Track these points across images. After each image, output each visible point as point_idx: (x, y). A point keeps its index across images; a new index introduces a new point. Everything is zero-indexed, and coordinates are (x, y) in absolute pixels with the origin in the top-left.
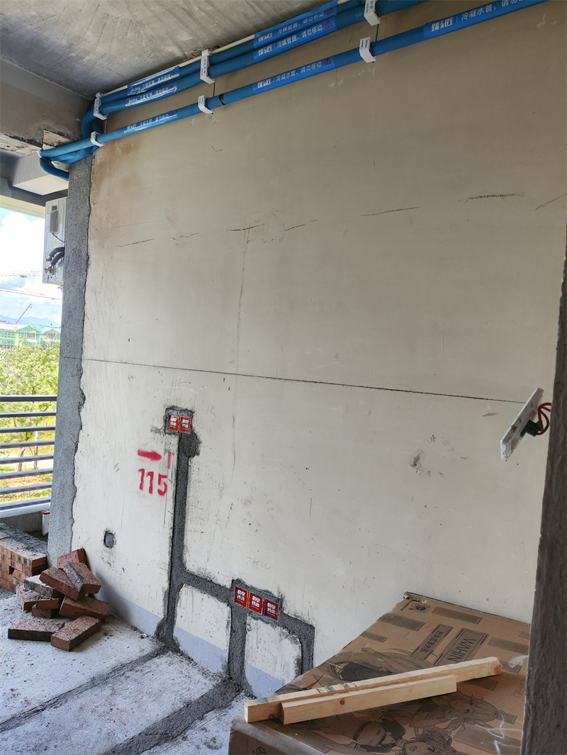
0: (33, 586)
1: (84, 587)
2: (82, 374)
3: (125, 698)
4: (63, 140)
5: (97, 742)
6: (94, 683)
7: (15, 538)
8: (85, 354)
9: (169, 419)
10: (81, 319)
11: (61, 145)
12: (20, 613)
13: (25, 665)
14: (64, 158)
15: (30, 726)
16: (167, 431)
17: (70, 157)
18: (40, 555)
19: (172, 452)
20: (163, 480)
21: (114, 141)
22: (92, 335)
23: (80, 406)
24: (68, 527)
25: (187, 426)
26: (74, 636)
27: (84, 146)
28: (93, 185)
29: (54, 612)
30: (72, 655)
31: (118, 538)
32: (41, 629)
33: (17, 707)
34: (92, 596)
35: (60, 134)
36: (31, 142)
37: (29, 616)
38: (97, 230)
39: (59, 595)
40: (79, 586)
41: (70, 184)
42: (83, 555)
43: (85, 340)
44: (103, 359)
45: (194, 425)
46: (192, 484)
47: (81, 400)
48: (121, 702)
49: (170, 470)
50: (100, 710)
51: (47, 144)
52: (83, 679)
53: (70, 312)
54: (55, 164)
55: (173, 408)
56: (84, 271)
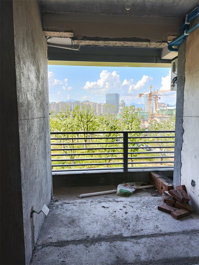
0: (166, 195)
1: (183, 198)
2: (183, 122)
3: (195, 242)
4: (174, 37)
5: (182, 253)
6: (184, 233)
7: (164, 178)
8: (184, 115)
10: (183, 102)
11: (174, 40)
12: (162, 203)
13: (162, 219)
14: (176, 44)
15: (160, 238)
17: (177, 43)
18: (171, 185)
21: (193, 31)
22: (186, 107)
23: (183, 133)
24: (179, 177)
26: (179, 215)
27: (182, 37)
28: (186, 51)
29: (174, 206)
30: (177, 221)
31: (196, 183)
32: (168, 209)
33: (157, 231)
34: (187, 203)
35: (173, 35)
36: (163, 42)
37: (165, 204)
38: (188, 67)
39: (175, 199)
40: (181, 198)
41: (178, 53)
42: (184, 187)
43: (184, 109)
44: (190, 116)
47: (183, 132)
48: (193, 243)
50: (185, 242)
51: (169, 41)
52: (180, 230)
53: (179, 100)
54: (173, 47)
56: (183, 84)
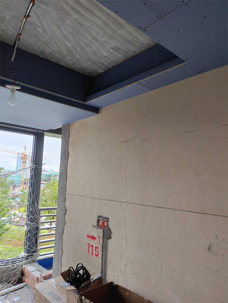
2: (66, 200)
7: (39, 271)
8: (67, 192)
9: (99, 222)
10: (66, 178)
16: (98, 227)
19: (100, 236)
20: (97, 249)
22: (69, 184)
23: (65, 214)
25: (106, 225)
38: (72, 143)
43: (67, 186)
44: (74, 194)
45: (109, 225)
46: (109, 252)
47: (65, 212)
49: (100, 245)
53: (62, 175)
55: (100, 216)
56: (67, 159)
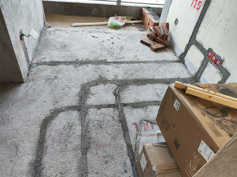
0: (151, 30)
1: (164, 34)
3: (162, 69)
5: (150, 76)
6: (156, 62)
7: (152, 14)
12: (146, 37)
13: (141, 50)
15: (137, 65)
18: (157, 22)
20: (200, 4)
24: (166, 14)
26: (156, 48)
29: (154, 40)
30: (154, 53)
31: (179, 22)
32: (149, 43)
33: (135, 59)
34: (166, 39)
37: (148, 39)
39: (157, 35)
40: (162, 34)
42: (168, 25)
46: (210, 8)
48: (160, 69)
50: (154, 69)
52: (154, 60)
